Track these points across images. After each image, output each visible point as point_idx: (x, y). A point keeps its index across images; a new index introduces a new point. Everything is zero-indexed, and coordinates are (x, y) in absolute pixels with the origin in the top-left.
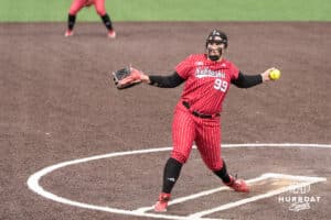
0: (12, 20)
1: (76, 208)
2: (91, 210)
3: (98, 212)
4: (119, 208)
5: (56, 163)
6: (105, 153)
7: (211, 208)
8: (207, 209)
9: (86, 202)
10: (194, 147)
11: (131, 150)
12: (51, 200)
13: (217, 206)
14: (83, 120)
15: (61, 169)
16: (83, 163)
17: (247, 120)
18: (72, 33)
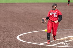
0: (13, 2)
1: (27, 43)
2: (30, 44)
3: (32, 44)
4: (36, 43)
5: (23, 33)
6: (33, 31)
7: (57, 43)
8: (56, 44)
9: (29, 42)
10: (52, 30)
11: (39, 30)
12: (22, 41)
13: (58, 43)
14: (28, 24)
15: (24, 35)
16: (29, 33)
17: (65, 24)
18: (69, 5)
